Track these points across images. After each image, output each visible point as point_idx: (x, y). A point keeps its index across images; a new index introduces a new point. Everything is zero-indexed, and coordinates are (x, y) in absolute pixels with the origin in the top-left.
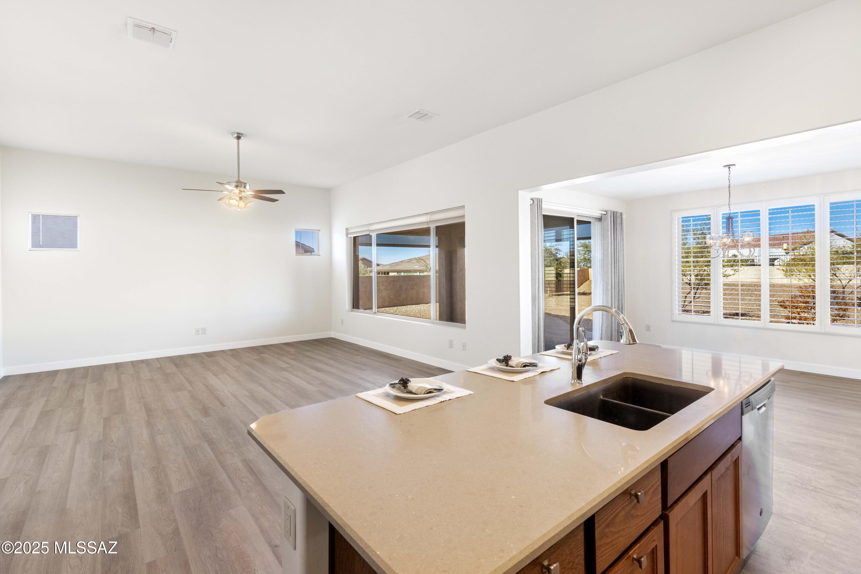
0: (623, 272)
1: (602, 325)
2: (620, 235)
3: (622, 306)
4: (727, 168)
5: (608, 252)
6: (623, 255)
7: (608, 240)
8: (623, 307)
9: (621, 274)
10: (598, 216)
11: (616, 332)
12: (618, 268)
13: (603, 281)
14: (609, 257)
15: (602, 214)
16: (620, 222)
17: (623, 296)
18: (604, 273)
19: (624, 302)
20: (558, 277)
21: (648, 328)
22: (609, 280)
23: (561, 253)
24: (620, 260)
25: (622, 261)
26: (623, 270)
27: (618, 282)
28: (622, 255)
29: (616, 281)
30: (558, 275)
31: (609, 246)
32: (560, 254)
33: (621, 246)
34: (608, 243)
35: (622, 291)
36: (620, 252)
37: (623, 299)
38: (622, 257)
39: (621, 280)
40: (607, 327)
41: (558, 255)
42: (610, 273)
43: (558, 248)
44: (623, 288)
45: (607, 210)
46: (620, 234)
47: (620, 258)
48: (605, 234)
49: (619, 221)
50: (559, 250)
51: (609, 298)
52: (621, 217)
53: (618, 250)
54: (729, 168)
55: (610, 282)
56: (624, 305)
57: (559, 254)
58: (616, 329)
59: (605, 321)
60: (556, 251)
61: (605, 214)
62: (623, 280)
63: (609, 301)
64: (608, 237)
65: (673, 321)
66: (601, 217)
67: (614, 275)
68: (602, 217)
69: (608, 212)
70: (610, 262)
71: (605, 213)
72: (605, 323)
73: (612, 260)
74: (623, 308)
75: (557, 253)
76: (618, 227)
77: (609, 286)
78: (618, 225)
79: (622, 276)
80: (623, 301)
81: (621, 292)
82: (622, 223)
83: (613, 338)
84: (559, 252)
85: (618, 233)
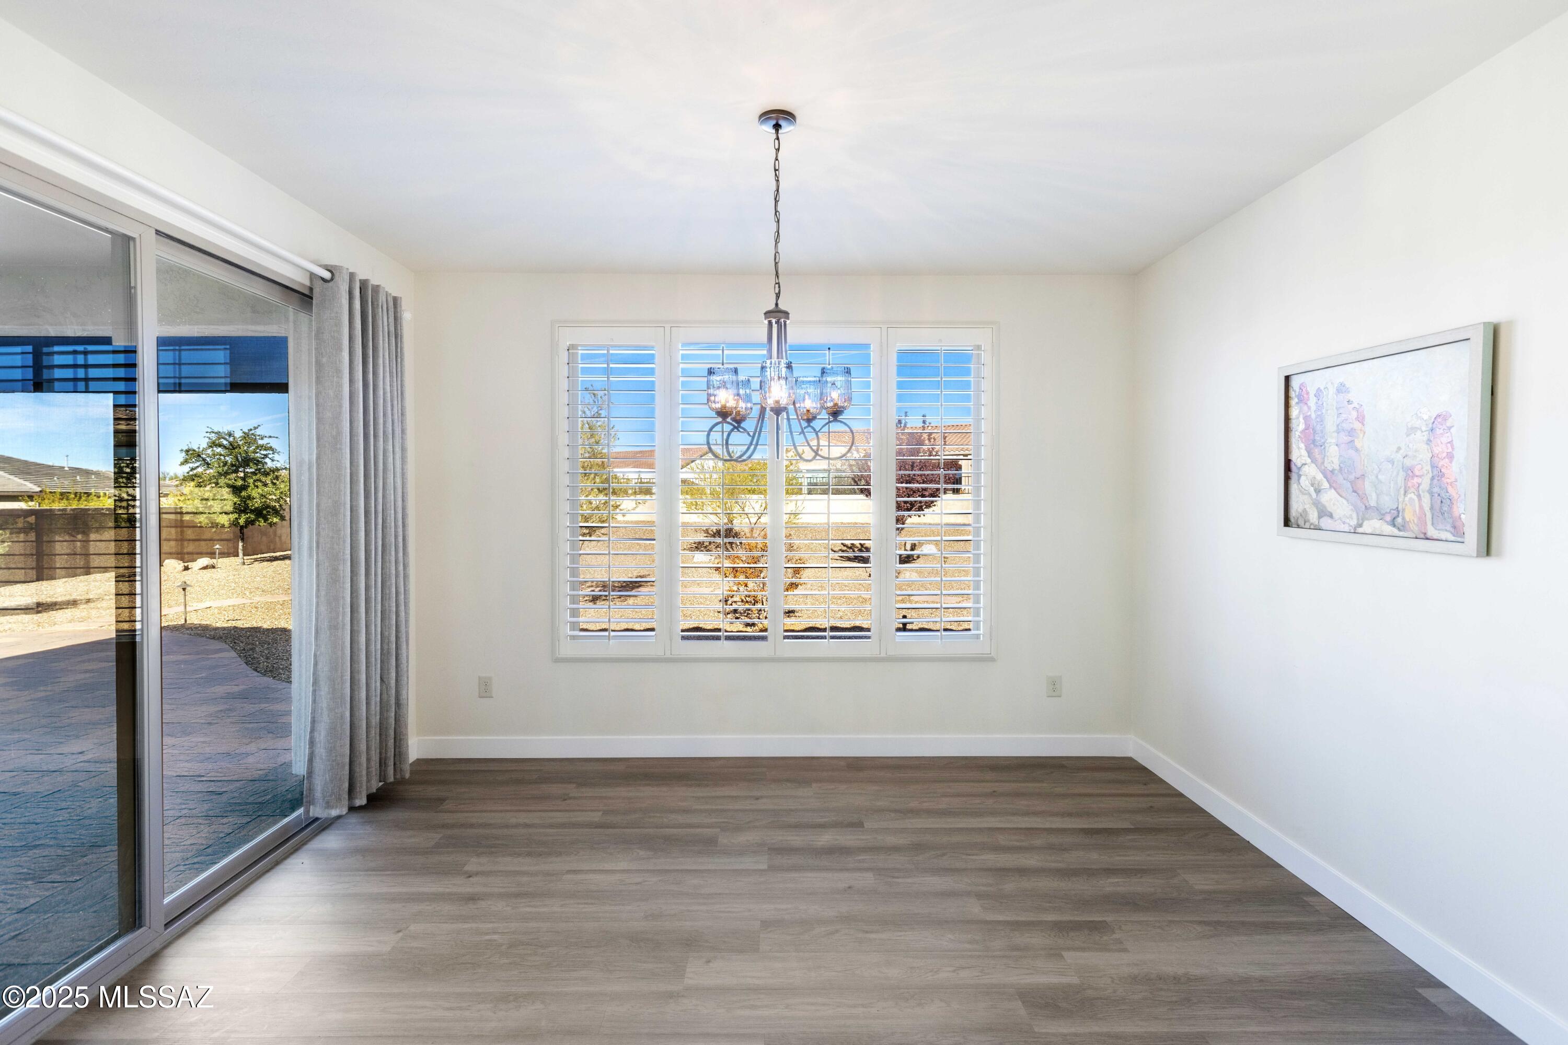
0: (404, 509)
1: (313, 722)
2: (391, 376)
3: (397, 631)
4: (768, 128)
5: (339, 433)
6: (403, 449)
7: (340, 386)
8: (400, 635)
9: (393, 516)
10: (293, 280)
11: (375, 732)
12: (384, 497)
13: (318, 547)
14: (340, 449)
15: (312, 276)
16: (392, 329)
17: (402, 597)
18: (321, 514)
19: (407, 613)
20: (269, 515)
21: (485, 689)
22: (344, 542)
23: (276, 457)
24: (391, 467)
25: (398, 470)
26: (403, 501)
27: (383, 545)
28: (398, 450)
29: (376, 543)
30: (268, 512)
31: (341, 406)
32: (275, 459)
33: (392, 415)
34: (338, 396)
35: (397, 576)
36: (391, 436)
37: (402, 608)
38: (398, 455)
39: (396, 537)
40: (333, 730)
41: (267, 460)
42: (348, 513)
43: (269, 445)
44: (401, 568)
45: (332, 266)
46: (391, 372)
47: (390, 460)
48: (324, 360)
49: (384, 322)
50: (271, 448)
51: (344, 613)
52: (395, 313)
53: (381, 426)
54: (777, 127)
55: (348, 551)
56: (407, 627)
57: (273, 460)
58: (375, 720)
59: (324, 703)
60: (265, 452)
61: (323, 279)
62: (400, 539)
63: (344, 625)
64: (339, 371)
65: (558, 660)
66: (311, 289)
67: (367, 523)
68: (314, 291)
69: (337, 275)
70: (348, 471)
71: (327, 275)
72: (325, 712)
73: (358, 466)
74: (403, 639)
75: (266, 456)
76: (382, 343)
77: (341, 567)
78: (381, 338)
79: (400, 523)
80: (402, 614)
81: (394, 581)
82: (397, 336)
83: (360, 764)
84: (273, 455)
85: (384, 367)
